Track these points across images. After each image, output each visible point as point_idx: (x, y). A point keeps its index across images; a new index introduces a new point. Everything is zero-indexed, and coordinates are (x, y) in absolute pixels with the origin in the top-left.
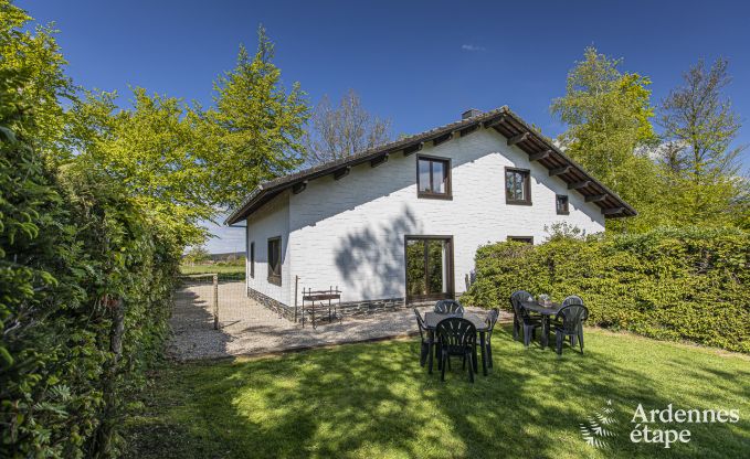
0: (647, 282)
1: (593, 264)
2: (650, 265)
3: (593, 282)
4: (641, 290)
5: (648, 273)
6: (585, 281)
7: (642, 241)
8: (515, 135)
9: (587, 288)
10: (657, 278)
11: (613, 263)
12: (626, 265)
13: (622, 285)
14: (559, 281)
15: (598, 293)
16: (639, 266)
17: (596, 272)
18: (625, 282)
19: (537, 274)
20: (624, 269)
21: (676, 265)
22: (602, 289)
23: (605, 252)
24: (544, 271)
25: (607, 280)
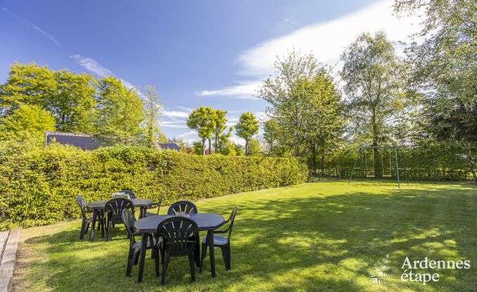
0: (128, 177)
1: (92, 168)
3: (93, 181)
4: (126, 183)
5: (129, 171)
6: (86, 182)
7: (124, 152)
9: (87, 187)
10: (133, 174)
11: (107, 166)
12: (116, 168)
13: (114, 182)
14: (60, 185)
15: (96, 190)
16: (125, 168)
17: (95, 174)
18: (115, 179)
19: (32, 180)
20: (114, 171)
21: (142, 166)
22: (100, 186)
23: (102, 158)
24: (41, 177)
25: (104, 179)
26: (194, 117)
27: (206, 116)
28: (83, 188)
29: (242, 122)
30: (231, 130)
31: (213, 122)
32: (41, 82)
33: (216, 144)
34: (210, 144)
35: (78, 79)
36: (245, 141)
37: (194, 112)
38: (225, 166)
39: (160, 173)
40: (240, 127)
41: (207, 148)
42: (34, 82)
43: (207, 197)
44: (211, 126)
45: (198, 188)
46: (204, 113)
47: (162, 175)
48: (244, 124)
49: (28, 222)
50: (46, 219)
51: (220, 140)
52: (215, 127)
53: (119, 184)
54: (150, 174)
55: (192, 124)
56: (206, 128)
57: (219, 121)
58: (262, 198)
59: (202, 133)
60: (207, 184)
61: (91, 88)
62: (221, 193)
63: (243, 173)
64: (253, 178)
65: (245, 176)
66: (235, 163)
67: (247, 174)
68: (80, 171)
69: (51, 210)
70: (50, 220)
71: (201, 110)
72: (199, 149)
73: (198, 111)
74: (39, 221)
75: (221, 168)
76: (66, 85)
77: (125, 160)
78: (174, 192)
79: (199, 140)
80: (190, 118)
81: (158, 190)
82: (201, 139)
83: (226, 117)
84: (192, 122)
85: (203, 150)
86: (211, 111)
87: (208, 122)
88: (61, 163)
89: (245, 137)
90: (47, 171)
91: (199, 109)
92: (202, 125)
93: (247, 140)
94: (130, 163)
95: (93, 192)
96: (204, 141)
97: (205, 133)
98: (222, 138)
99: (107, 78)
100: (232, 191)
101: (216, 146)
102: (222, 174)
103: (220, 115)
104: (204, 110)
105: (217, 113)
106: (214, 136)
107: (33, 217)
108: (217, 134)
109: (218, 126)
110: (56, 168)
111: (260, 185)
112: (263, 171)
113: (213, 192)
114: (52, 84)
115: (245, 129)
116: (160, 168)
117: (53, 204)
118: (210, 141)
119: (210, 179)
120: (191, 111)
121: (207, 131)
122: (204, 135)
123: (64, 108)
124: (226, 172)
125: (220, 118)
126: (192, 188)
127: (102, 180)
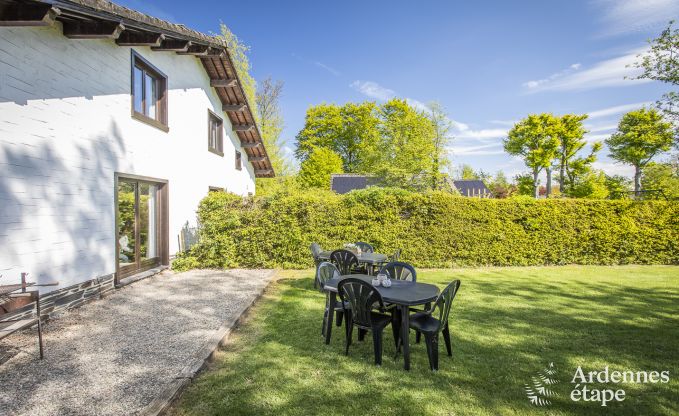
0: (377, 227)
1: (338, 214)
2: (378, 214)
3: (339, 229)
4: (374, 234)
5: (378, 219)
6: (332, 230)
7: (372, 196)
8: (220, 78)
9: (334, 235)
10: (383, 224)
11: (353, 213)
12: (363, 214)
13: (360, 231)
14: (309, 231)
15: (342, 239)
16: (372, 215)
17: (341, 221)
18: (362, 228)
19: (288, 225)
20: (361, 218)
21: (394, 214)
22: (346, 235)
23: (348, 204)
24: (295, 222)
25: (350, 227)
26: (516, 136)
27: (540, 129)
28: (330, 236)
29: (626, 131)
30: (595, 148)
31: (555, 138)
32: (329, 121)
33: (562, 178)
34: (549, 177)
35: (361, 110)
36: (634, 167)
37: (517, 127)
38: (534, 216)
39: (418, 223)
40: (619, 142)
41: (543, 184)
42: (323, 121)
43: (497, 263)
44: (550, 147)
45: (480, 249)
46: (535, 125)
47: (421, 226)
48: (629, 134)
49: (287, 263)
50: (300, 264)
51: (571, 170)
52: (559, 146)
53: (366, 234)
54: (403, 224)
55: (514, 146)
56: (540, 151)
57: (569, 134)
58: (609, 280)
59: (533, 160)
60: (496, 244)
61: (374, 117)
62: (524, 261)
63: (578, 231)
64: (604, 241)
65: (583, 234)
66: (557, 211)
67: (587, 232)
68: (326, 217)
69: (303, 255)
70: (303, 266)
71: (530, 122)
72: (526, 186)
73: (525, 124)
74: (295, 265)
75: (525, 219)
76: (351, 119)
77: (373, 205)
78: (438, 251)
79: (528, 171)
80: (510, 137)
81: (415, 246)
82: (531, 170)
83: (585, 126)
84: (513, 144)
85: (534, 189)
86: (551, 119)
87: (543, 141)
88: (310, 208)
89: (635, 160)
90: (299, 216)
91: (527, 119)
92: (533, 147)
93: (638, 166)
94: (379, 209)
95: (339, 241)
96: (536, 173)
97: (538, 159)
98: (576, 166)
99: (390, 100)
100: (548, 260)
101: (562, 180)
102: (527, 229)
103: (570, 124)
104: (535, 121)
105: (565, 121)
106: (558, 162)
107: (290, 260)
108: (563, 159)
109: (565, 144)
110: (306, 213)
111: (622, 255)
112: (634, 228)
113: (508, 258)
114: (339, 121)
115: (632, 145)
116: (419, 217)
117: (305, 250)
118: (549, 172)
119: (502, 236)
120: (512, 124)
121: (543, 155)
122: (535, 164)
123: (350, 145)
124: (537, 226)
125: (571, 129)
126: (469, 247)
127: (349, 228)
